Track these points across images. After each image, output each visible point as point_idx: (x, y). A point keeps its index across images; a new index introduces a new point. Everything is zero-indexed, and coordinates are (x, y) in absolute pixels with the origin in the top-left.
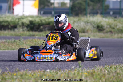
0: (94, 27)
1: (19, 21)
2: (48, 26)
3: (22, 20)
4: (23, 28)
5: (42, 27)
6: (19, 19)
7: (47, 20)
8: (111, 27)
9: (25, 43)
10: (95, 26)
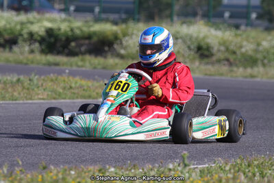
0: (189, 48)
1: (22, 30)
2: (87, 42)
3: (29, 25)
4: (31, 44)
5: (73, 44)
6: (22, 24)
7: (85, 29)
8: (227, 49)
9: (42, 85)
10: (192, 47)
